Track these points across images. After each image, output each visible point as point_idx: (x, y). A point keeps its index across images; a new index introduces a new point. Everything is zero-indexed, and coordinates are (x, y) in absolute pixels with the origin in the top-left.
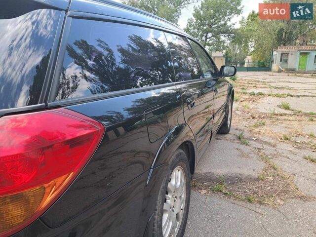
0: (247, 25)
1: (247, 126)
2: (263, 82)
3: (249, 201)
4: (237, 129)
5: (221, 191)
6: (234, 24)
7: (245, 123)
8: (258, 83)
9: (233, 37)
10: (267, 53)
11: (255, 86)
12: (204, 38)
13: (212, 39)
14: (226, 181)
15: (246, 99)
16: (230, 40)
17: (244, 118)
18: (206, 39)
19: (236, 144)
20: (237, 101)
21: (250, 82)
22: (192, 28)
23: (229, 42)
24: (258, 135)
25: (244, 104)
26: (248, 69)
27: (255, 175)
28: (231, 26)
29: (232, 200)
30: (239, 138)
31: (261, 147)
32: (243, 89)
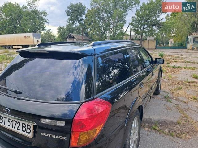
0: (170, 19)
1: (170, 89)
2: (181, 58)
3: (172, 135)
4: (164, 92)
5: (156, 129)
6: (162, 19)
7: (169, 88)
8: (178, 59)
9: (161, 28)
10: (184, 37)
11: (176, 61)
12: (142, 28)
13: (148, 29)
14: (158, 124)
15: (170, 71)
16: (159, 29)
17: (169, 84)
18: (144, 29)
19: (164, 101)
20: (164, 72)
21: (172, 58)
22: (134, 22)
23: (158, 30)
24: (177, 96)
25: (168, 74)
26: (171, 48)
27: (175, 121)
28: (160, 20)
29: (162, 134)
30: (166, 98)
31: (179, 104)
32: (168, 63)
